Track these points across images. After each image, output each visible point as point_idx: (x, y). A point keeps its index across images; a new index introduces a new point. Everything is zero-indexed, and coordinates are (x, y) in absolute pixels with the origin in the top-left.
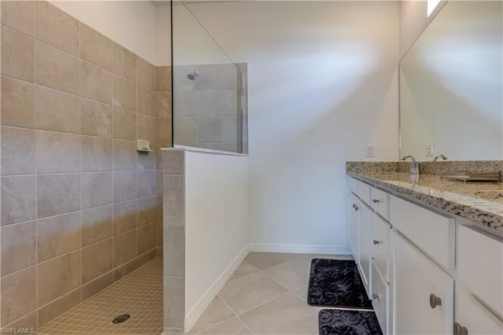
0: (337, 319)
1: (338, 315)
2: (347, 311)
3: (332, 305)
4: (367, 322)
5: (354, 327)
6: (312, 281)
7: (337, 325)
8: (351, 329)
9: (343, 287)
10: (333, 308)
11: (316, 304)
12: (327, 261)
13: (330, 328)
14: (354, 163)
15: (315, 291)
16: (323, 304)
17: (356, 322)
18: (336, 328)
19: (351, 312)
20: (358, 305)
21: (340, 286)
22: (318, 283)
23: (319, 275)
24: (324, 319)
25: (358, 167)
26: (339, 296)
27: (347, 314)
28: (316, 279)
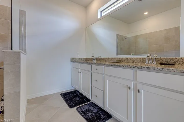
0: (83, 108)
1: (82, 107)
2: (84, 105)
3: (78, 105)
4: (91, 106)
5: (89, 108)
6: (66, 101)
7: (84, 110)
8: (88, 109)
9: (78, 99)
10: (79, 106)
11: (73, 107)
12: (66, 93)
13: (83, 111)
14: (73, 58)
15: (70, 104)
16: (75, 106)
17: (89, 106)
18: (84, 111)
19: (85, 105)
20: (85, 102)
21: (76, 99)
22: (69, 101)
23: (67, 98)
24: (79, 110)
25: (75, 59)
26: (78, 102)
27: (85, 106)
28: (67, 100)
